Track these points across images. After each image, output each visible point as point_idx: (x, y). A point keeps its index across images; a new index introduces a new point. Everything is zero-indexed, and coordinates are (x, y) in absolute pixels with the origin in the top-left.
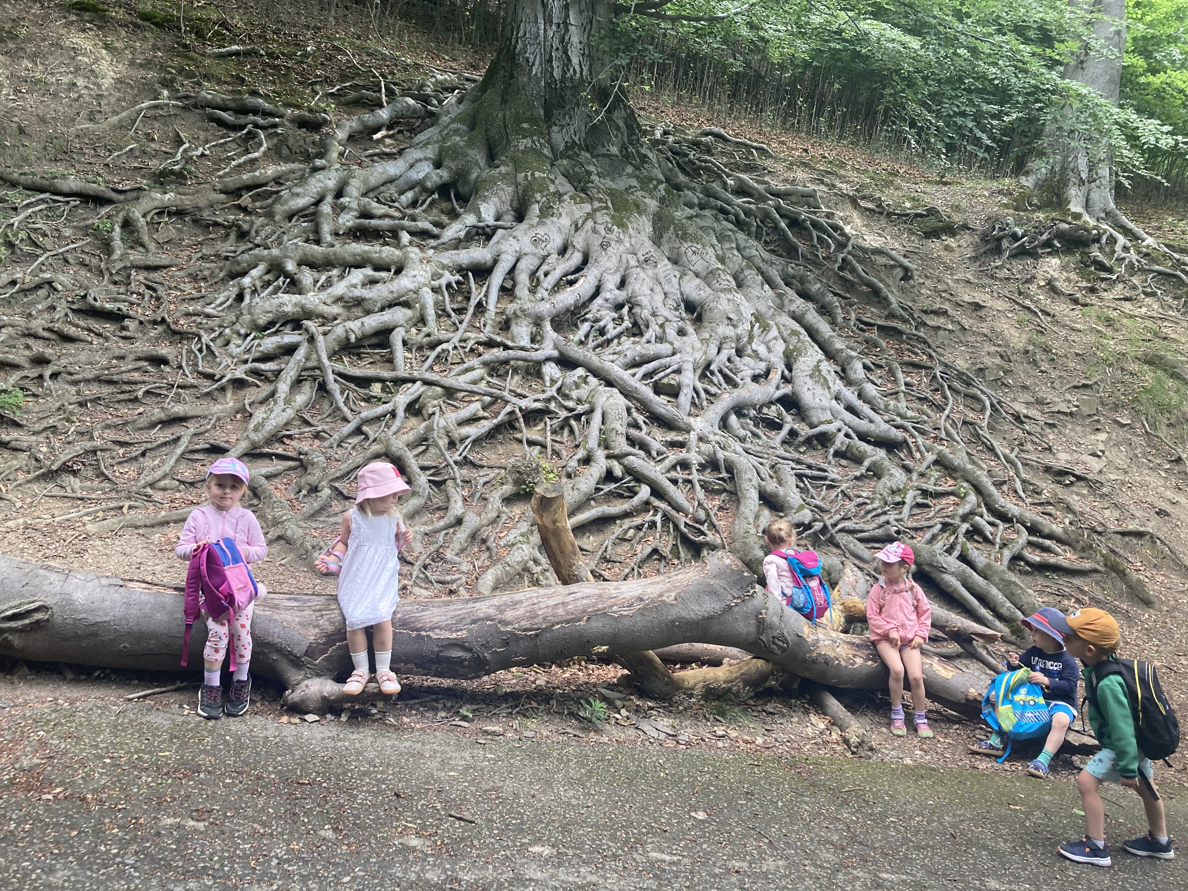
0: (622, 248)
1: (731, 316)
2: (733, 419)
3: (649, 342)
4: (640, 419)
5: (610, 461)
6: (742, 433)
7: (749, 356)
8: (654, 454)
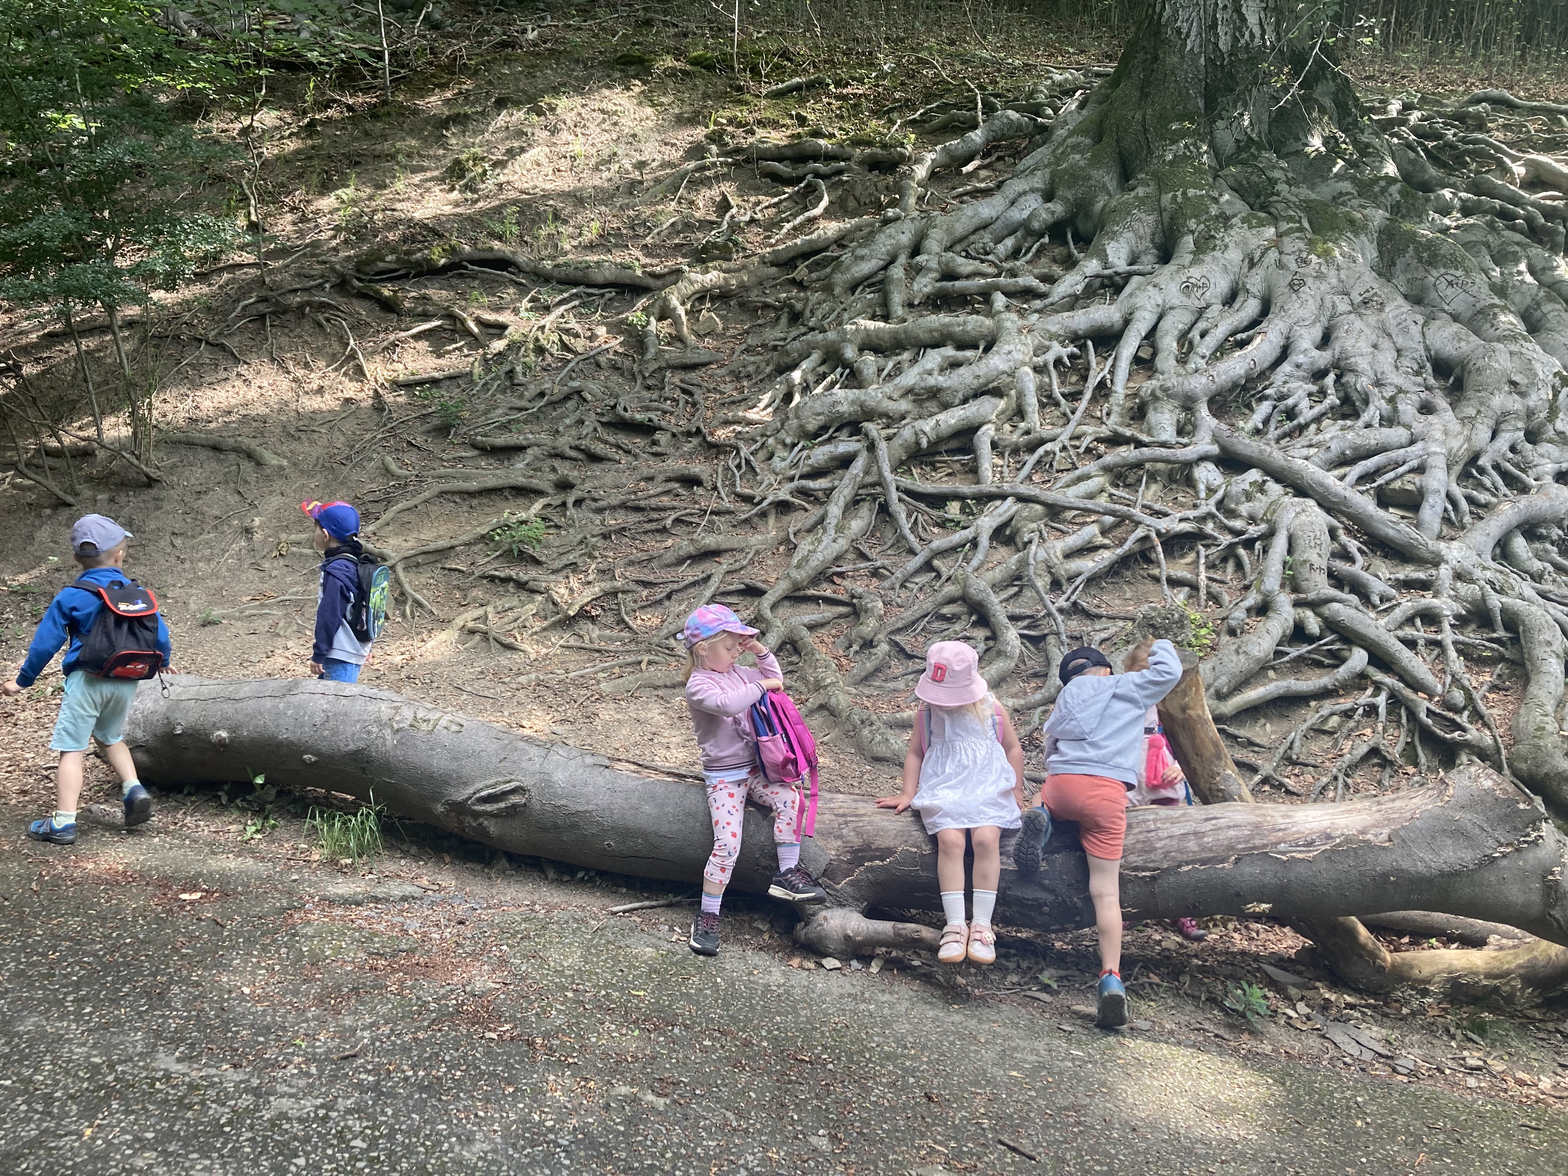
0: (1324, 287)
1: (1516, 378)
2: (1519, 544)
3: (1368, 426)
4: (1353, 545)
5: (1300, 610)
6: (1537, 565)
7: (1550, 441)
8: (1376, 599)
